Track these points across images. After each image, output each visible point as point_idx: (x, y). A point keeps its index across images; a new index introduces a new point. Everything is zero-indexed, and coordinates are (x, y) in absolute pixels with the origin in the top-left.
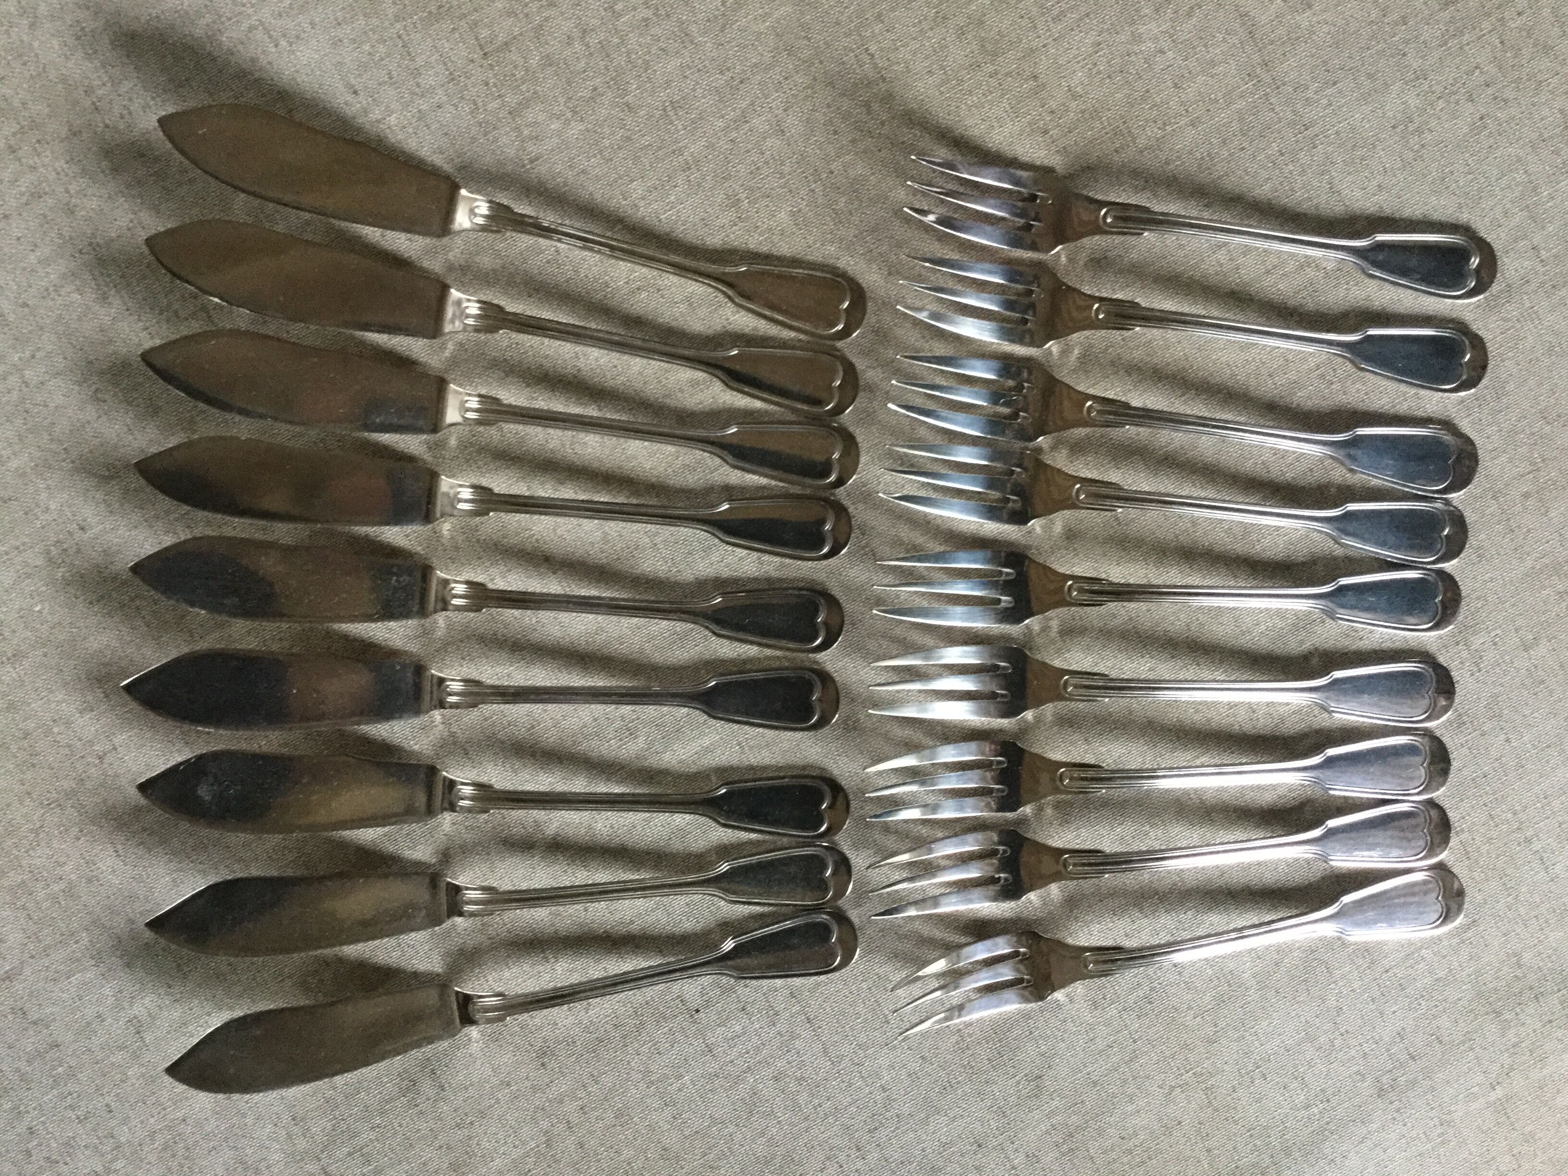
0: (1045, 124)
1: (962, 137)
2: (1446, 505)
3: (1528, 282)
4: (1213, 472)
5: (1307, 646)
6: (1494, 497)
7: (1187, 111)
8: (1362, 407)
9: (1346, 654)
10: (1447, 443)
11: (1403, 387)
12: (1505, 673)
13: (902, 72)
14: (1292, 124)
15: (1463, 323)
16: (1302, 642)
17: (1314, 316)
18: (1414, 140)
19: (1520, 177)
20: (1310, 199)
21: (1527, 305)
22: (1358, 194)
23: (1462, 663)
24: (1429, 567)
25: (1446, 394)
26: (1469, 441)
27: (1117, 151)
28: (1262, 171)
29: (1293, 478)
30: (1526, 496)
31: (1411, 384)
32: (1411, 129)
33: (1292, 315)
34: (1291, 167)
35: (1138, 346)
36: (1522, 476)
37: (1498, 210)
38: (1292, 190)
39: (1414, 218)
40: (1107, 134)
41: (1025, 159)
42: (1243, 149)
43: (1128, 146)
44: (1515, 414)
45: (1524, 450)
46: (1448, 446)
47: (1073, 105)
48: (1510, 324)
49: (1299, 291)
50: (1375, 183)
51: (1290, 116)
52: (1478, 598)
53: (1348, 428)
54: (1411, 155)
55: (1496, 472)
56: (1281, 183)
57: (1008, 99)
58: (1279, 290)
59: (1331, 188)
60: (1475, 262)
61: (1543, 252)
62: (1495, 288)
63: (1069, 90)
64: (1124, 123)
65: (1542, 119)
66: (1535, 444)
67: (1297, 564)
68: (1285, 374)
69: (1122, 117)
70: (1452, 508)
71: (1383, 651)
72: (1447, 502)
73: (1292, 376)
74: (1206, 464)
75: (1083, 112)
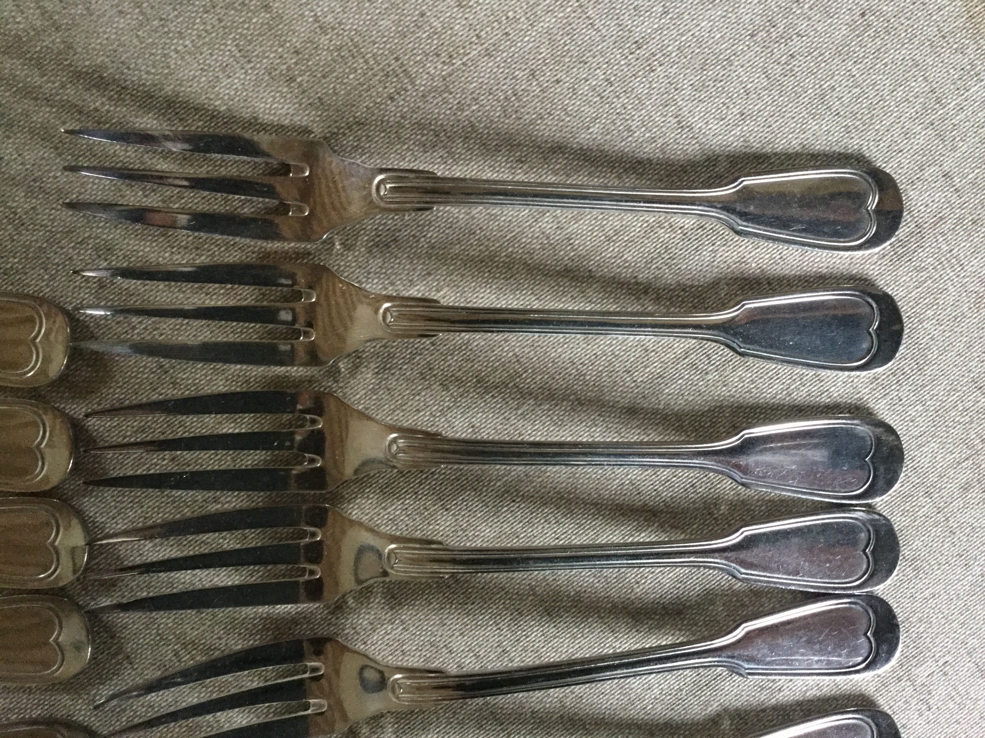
0: (289, 69)
1: (177, 96)
2: (868, 512)
3: (941, 218)
4: (569, 502)
5: (714, 707)
6: (927, 494)
7: (478, 37)
8: (749, 399)
9: (764, 710)
10: (861, 435)
11: (799, 370)
12: (961, 706)
13: (82, 15)
14: (619, 43)
15: (866, 280)
16: (707, 703)
17: (674, 290)
18: (779, 51)
19: (919, 86)
20: (653, 140)
21: (945, 247)
22: (714, 126)
23: (906, 702)
24: (857, 592)
25: (853, 373)
26: (890, 430)
27: (392, 99)
28: (586, 108)
29: (672, 498)
30: (966, 488)
31: (808, 365)
32: (774, 35)
33: (646, 292)
34: (624, 99)
35: (454, 350)
36: (959, 463)
37: (897, 130)
38: (629, 129)
39: (790, 151)
40: (375, 75)
41: (267, 118)
42: (558, 81)
43: (406, 90)
44: (942, 387)
45: (958, 431)
46: (863, 438)
47: (324, 40)
48: (925, 274)
49: (653, 259)
50: (736, 111)
51: (614, 30)
52: (920, 620)
53: (735, 430)
54: (778, 69)
55: (925, 462)
56: (613, 122)
57: (235, 39)
58: (626, 261)
59: (679, 122)
60: (873, 202)
61: (957, 180)
62: (902, 232)
63: (316, 21)
64: (397, 59)
65: (940, 9)
66: (971, 422)
67: (690, 607)
68: (646, 367)
69: (392, 52)
70: (877, 517)
71: (809, 701)
72: (870, 509)
73: (656, 368)
74: (559, 493)
75: (339, 49)
